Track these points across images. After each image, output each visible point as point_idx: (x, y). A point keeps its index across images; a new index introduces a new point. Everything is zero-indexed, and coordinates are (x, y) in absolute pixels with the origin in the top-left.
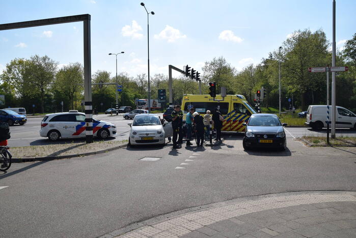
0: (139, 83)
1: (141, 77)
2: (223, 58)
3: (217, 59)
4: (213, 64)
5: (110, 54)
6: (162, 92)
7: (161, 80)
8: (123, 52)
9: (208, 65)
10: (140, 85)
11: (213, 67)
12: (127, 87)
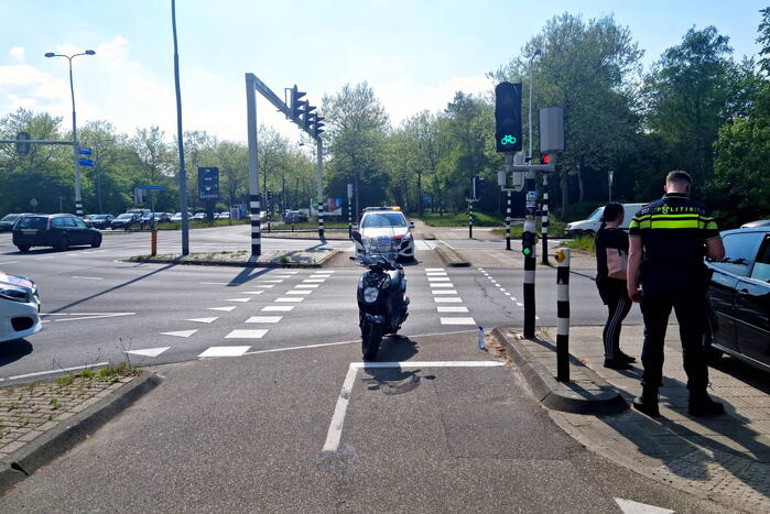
0: (143, 152)
1: (149, 136)
2: (368, 87)
3: (353, 88)
4: (341, 103)
5: (50, 55)
6: (208, 175)
7: (200, 147)
8: (92, 53)
9: (330, 105)
10: (146, 157)
11: (341, 112)
12: (113, 161)
